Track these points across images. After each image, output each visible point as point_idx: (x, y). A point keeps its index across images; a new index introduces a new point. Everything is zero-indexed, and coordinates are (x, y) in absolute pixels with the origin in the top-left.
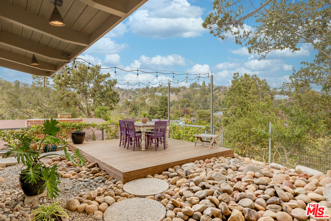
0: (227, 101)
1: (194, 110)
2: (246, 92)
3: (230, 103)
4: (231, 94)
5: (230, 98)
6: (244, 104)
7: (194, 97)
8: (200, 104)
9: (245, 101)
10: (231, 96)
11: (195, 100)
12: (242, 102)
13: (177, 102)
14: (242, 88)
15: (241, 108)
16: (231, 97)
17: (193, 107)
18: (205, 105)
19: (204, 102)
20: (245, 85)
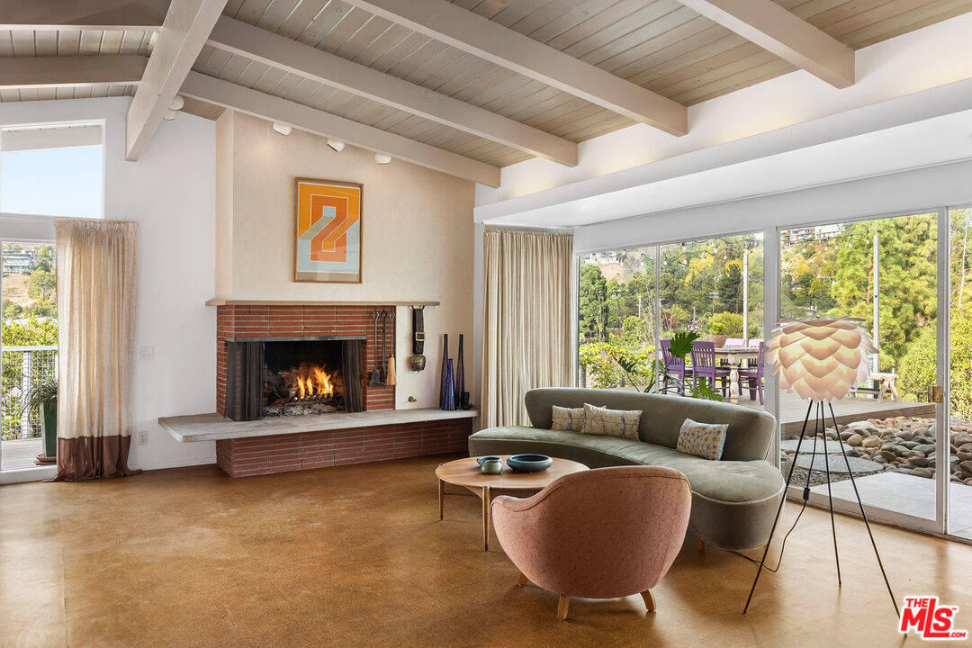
0: (842, 285)
1: (695, 316)
2: (908, 253)
3: (852, 291)
4: (855, 262)
5: (854, 274)
6: (901, 294)
7: (687, 266)
8: (716, 294)
9: (908, 284)
10: (858, 266)
11: (694, 277)
12: (894, 288)
13: (623, 285)
14: (896, 238)
15: (891, 309)
16: (857, 270)
17: (686, 304)
18: (730, 297)
19: (727, 286)
20: (907, 227)
